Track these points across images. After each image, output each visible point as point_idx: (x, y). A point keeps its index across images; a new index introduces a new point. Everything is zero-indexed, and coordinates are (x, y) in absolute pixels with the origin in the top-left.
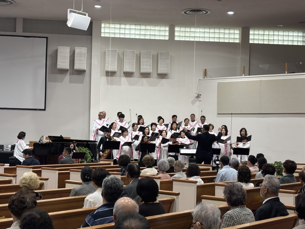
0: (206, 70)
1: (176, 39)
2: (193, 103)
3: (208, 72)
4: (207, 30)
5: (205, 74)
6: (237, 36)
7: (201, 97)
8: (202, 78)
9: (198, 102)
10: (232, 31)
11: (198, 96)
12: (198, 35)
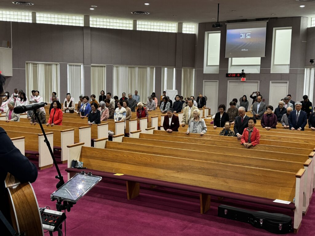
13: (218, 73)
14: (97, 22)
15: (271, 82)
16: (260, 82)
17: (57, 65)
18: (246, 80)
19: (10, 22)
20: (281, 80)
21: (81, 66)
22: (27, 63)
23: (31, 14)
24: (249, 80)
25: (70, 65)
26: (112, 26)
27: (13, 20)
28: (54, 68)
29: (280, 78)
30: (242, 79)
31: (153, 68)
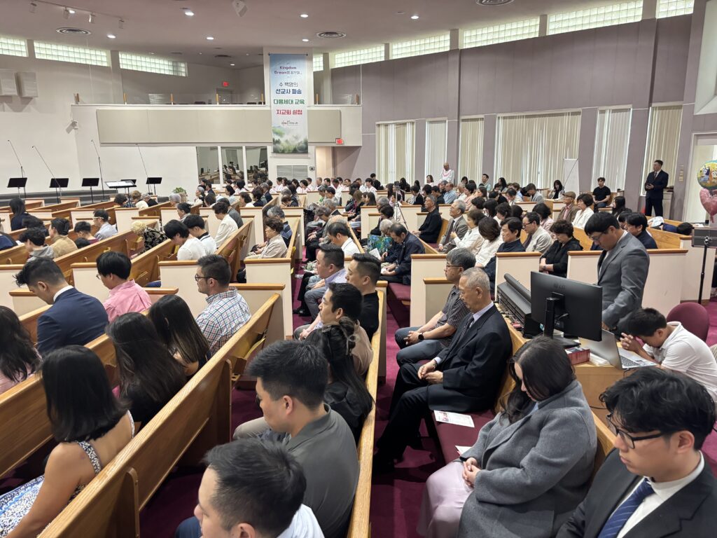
0: (78, 95)
1: (38, 56)
2: (68, 131)
3: (80, 97)
4: (71, 49)
5: (77, 99)
6: (105, 59)
7: (77, 124)
8: (74, 104)
9: (73, 130)
10: (98, 53)
11: (74, 124)
12: (60, 54)
14: (476, 37)
17: (413, 123)
19: (360, 65)
21: (445, 121)
22: (379, 125)
23: (383, 48)
25: (430, 122)
26: (502, 38)
27: (362, 62)
28: (409, 128)
31: (578, 113)
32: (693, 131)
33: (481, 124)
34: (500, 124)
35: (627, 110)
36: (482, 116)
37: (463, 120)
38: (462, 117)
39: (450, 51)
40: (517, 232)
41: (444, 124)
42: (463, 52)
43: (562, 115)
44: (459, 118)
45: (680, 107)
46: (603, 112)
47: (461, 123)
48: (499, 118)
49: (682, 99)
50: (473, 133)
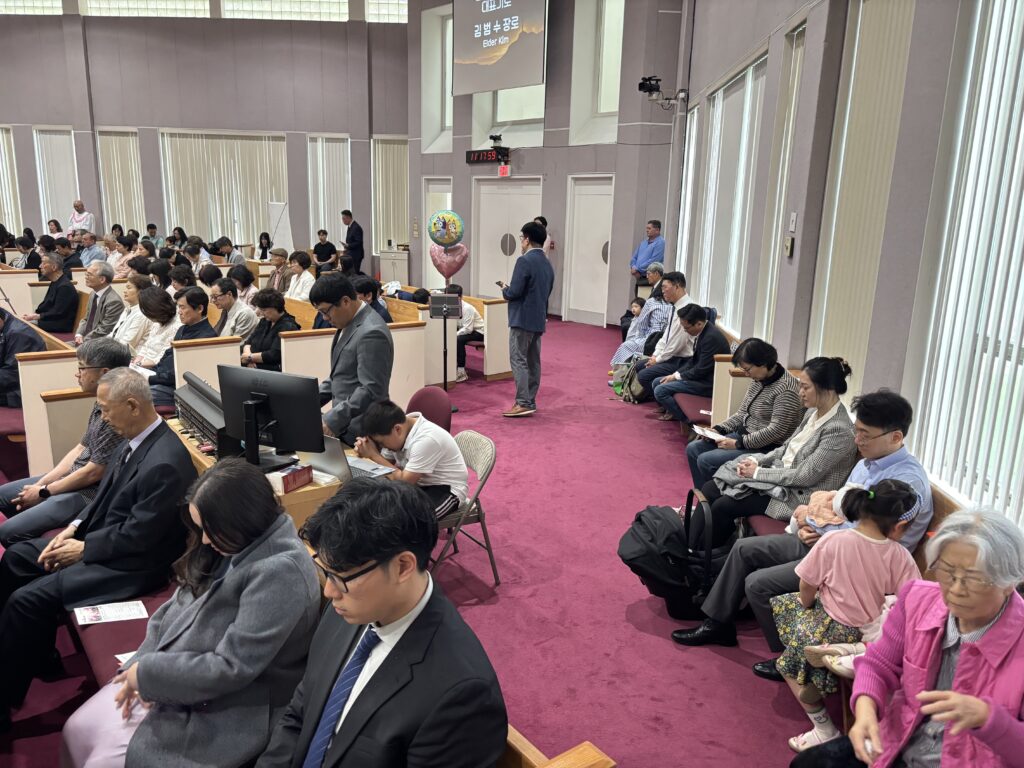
13: (450, 150)
15: (570, 177)
16: (544, 180)
17: (7, 131)
18: (512, 172)
20: (595, 171)
21: (69, 132)
24: (519, 173)
25: (42, 132)
26: (153, 10)
29: (595, 162)
30: (501, 169)
31: (281, 139)
32: (423, 174)
33: (132, 143)
34: (166, 146)
35: (343, 140)
36: (134, 129)
37: (102, 133)
38: (99, 128)
39: (64, 15)
40: (202, 309)
41: (66, 137)
42: (88, 22)
43: (259, 138)
44: (93, 129)
45: (405, 142)
46: (314, 140)
47: (99, 138)
48: (163, 134)
49: (406, 133)
50: (122, 157)
